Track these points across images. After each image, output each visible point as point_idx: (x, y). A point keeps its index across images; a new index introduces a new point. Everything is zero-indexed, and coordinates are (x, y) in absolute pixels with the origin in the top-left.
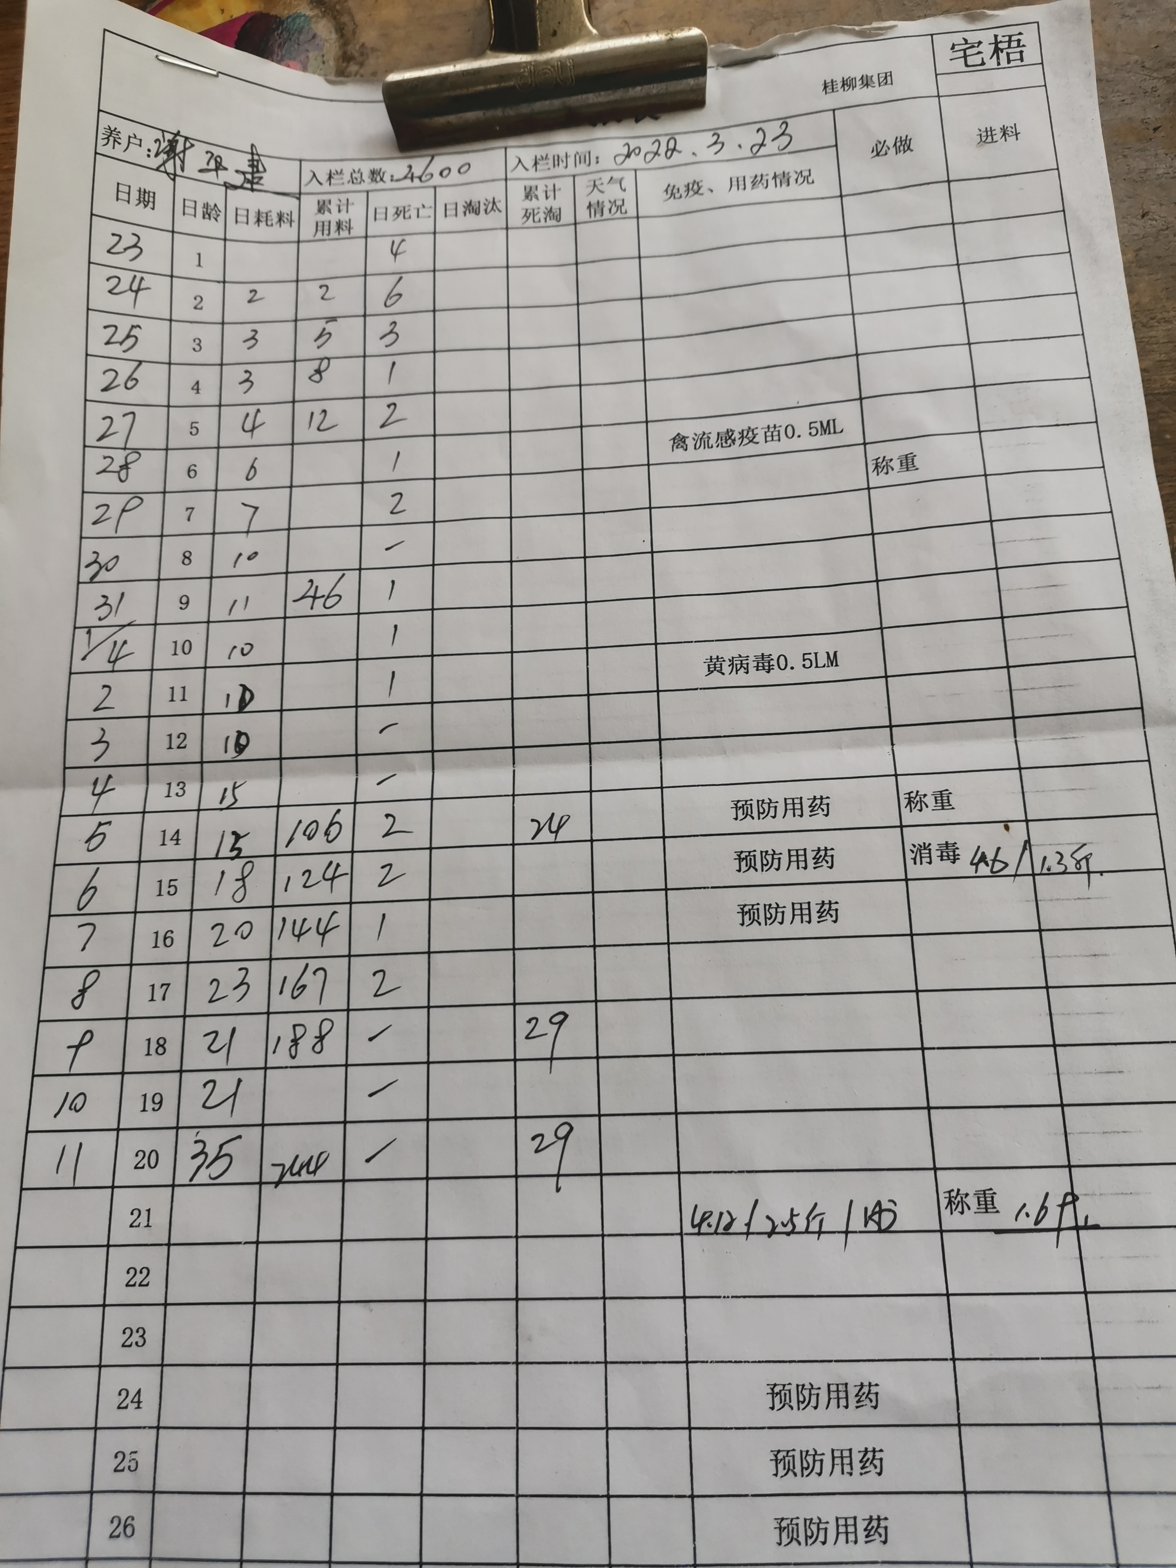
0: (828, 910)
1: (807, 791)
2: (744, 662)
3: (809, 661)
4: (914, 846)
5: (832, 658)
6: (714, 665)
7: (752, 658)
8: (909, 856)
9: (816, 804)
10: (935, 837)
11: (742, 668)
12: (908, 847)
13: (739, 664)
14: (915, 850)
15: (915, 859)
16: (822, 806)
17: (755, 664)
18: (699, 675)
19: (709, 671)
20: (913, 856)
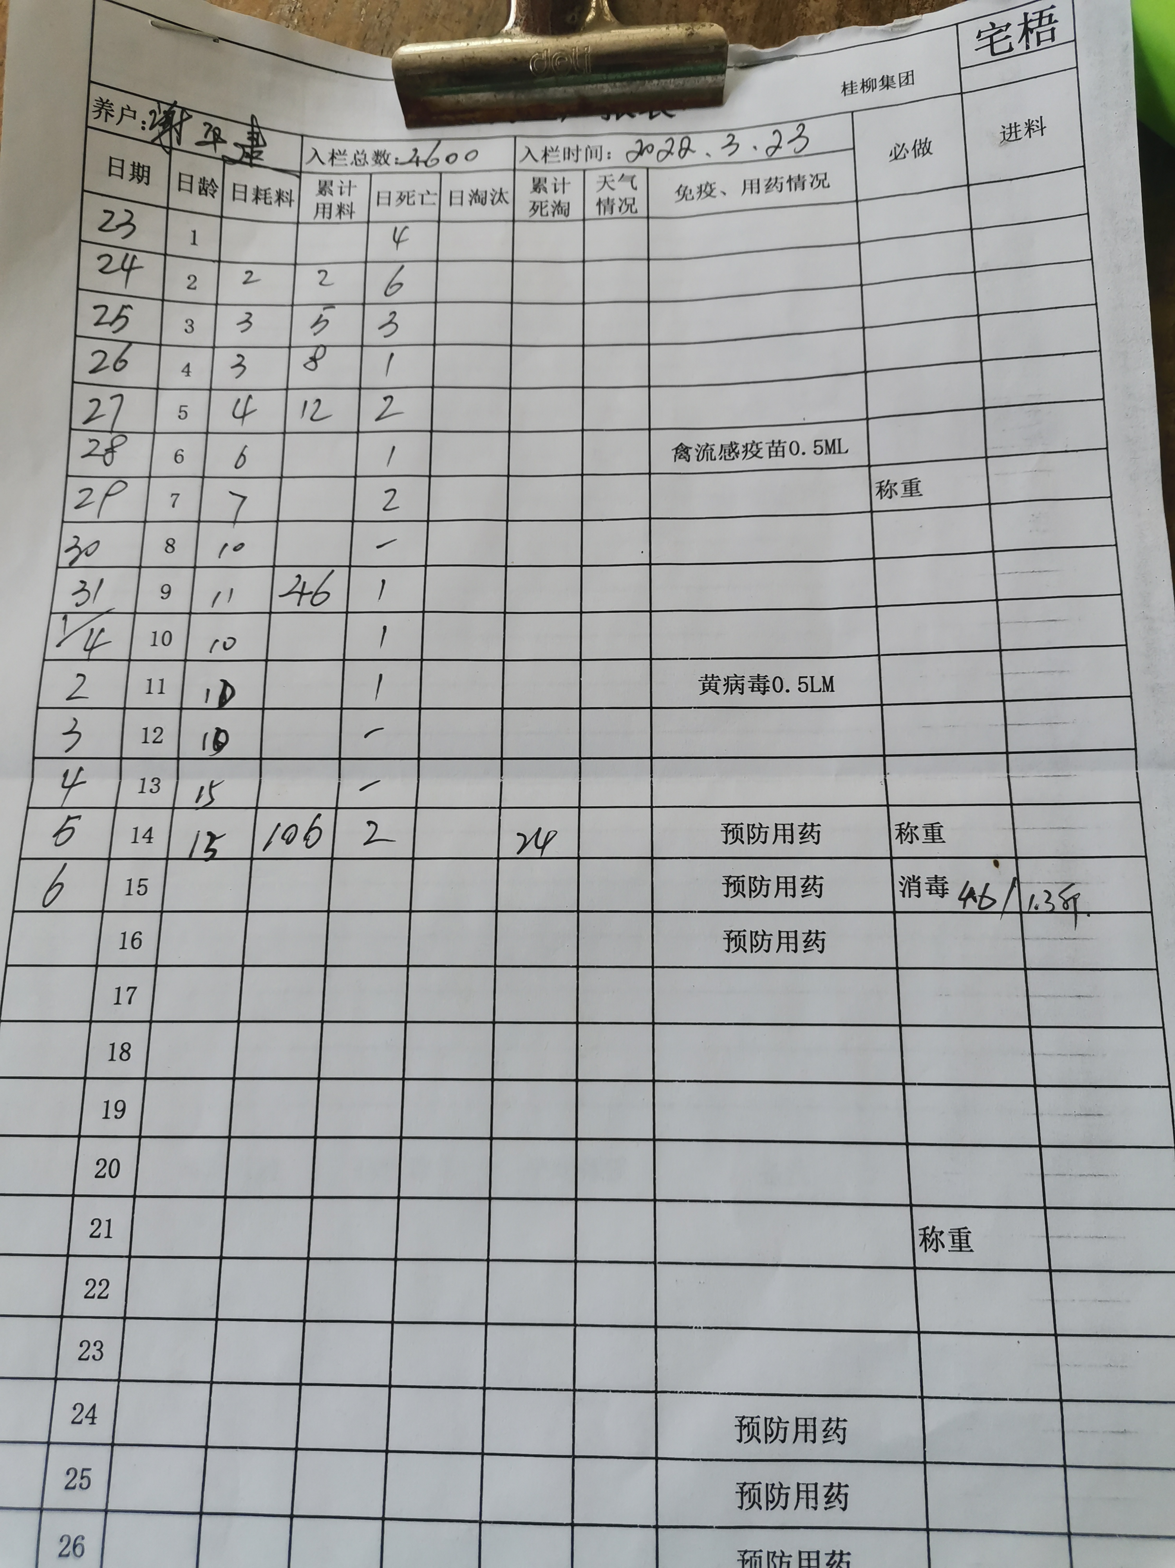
0: (814, 940)
1: (798, 818)
2: (739, 682)
3: (805, 684)
4: (903, 878)
5: (828, 683)
6: (709, 684)
7: (747, 679)
8: (898, 888)
9: (807, 832)
10: (926, 871)
11: (737, 688)
12: (898, 879)
13: (734, 684)
14: (904, 882)
15: (903, 892)
16: (812, 834)
17: (750, 685)
18: (693, 694)
19: (704, 689)
20: (902, 888)
